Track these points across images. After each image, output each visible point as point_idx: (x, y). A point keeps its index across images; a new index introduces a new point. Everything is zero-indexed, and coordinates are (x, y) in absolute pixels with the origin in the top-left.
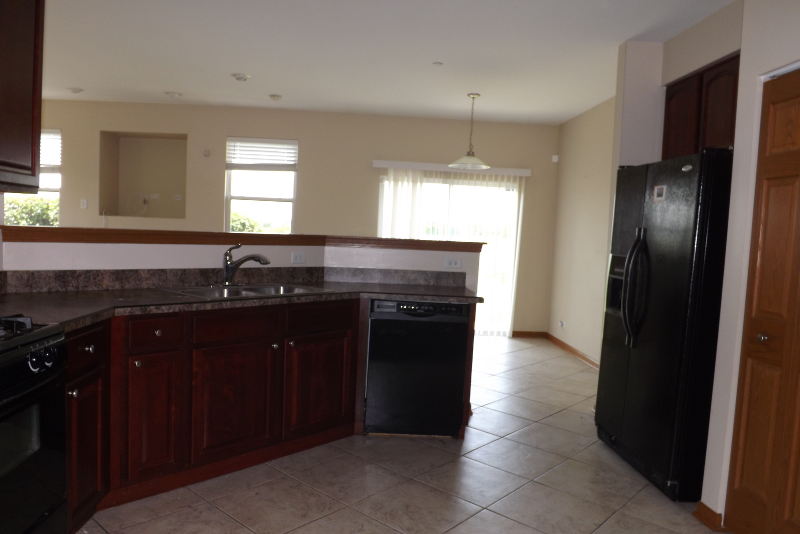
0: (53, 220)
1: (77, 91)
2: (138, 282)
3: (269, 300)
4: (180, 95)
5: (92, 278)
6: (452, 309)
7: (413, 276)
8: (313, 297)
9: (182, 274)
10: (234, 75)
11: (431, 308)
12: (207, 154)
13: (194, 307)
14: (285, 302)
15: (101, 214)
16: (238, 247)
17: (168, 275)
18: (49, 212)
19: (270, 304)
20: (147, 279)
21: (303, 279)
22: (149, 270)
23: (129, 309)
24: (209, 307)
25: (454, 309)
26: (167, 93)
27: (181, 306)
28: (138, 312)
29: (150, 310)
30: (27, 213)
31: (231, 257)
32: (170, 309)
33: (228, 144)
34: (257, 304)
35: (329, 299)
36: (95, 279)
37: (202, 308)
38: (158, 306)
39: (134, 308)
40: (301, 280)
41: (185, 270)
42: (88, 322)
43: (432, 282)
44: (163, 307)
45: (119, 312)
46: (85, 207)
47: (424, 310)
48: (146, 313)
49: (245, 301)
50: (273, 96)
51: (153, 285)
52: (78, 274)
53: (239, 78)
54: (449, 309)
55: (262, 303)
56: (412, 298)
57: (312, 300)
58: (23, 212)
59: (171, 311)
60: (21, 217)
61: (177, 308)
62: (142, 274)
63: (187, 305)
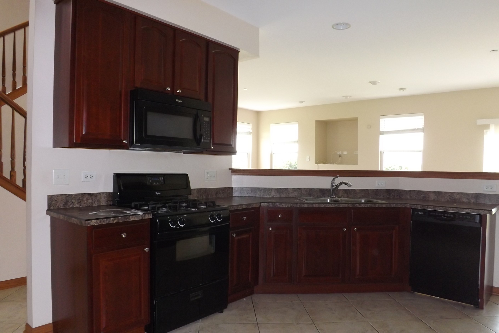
1: (302, 102)
2: (288, 194)
3: (341, 204)
4: (350, 96)
5: (266, 191)
6: (467, 217)
7: (458, 196)
8: (370, 204)
9: (309, 191)
10: (370, 82)
11: (452, 216)
12: (369, 127)
13: (298, 205)
14: (351, 206)
15: (316, 164)
16: (337, 177)
17: (302, 191)
19: (341, 206)
20: (292, 193)
21: (383, 196)
22: (293, 189)
23: (267, 204)
24: (306, 206)
25: (468, 217)
26: (344, 97)
27: (292, 204)
28: (271, 205)
29: (277, 205)
31: (335, 183)
32: (286, 205)
33: (381, 120)
34: (333, 206)
35: (381, 206)
36: (268, 192)
37: (303, 206)
38: (280, 203)
39: (269, 204)
40: (382, 197)
41: (311, 189)
42: (244, 207)
43: (472, 201)
44: (283, 204)
45: (262, 205)
46: (308, 160)
47: (447, 216)
48: (275, 206)
49: (326, 204)
50: (401, 89)
51: (295, 196)
52: (260, 189)
53: (374, 83)
54: (465, 217)
55: (336, 206)
56: (438, 209)
57: (369, 206)
59: (287, 206)
61: (290, 205)
62: (290, 190)
63: (295, 204)
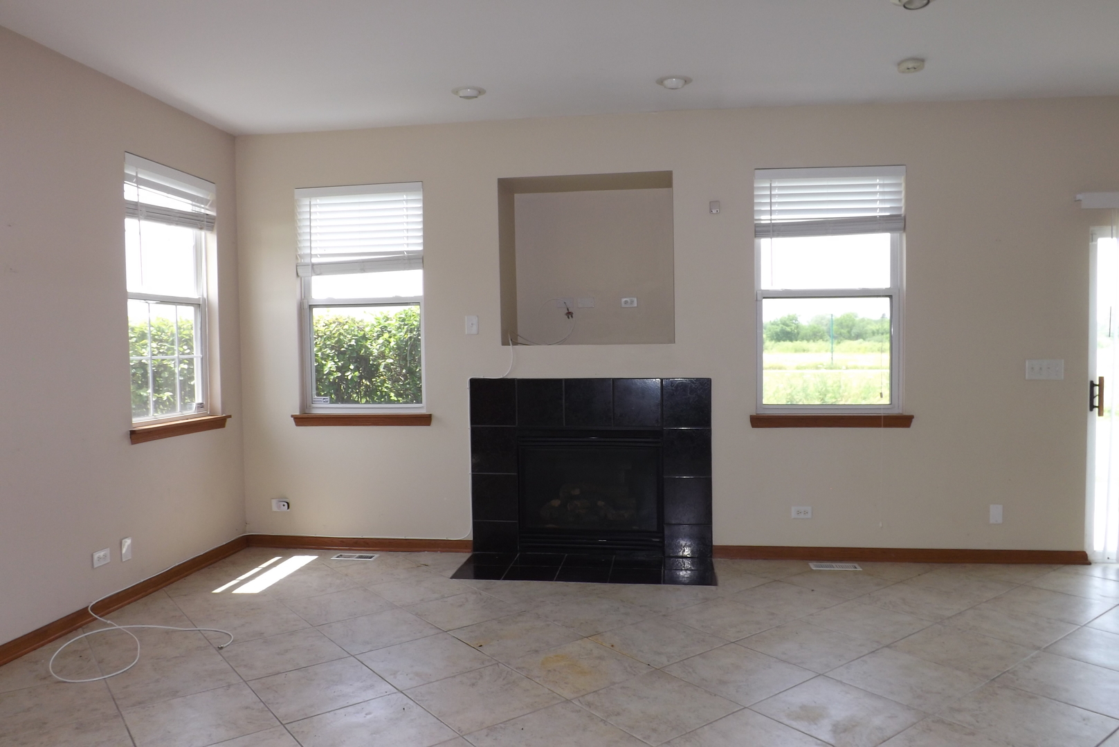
0: (377, 358)
15: (505, 342)
18: (368, 344)
30: (332, 348)
46: (474, 330)
58: (326, 346)
60: (323, 354)
